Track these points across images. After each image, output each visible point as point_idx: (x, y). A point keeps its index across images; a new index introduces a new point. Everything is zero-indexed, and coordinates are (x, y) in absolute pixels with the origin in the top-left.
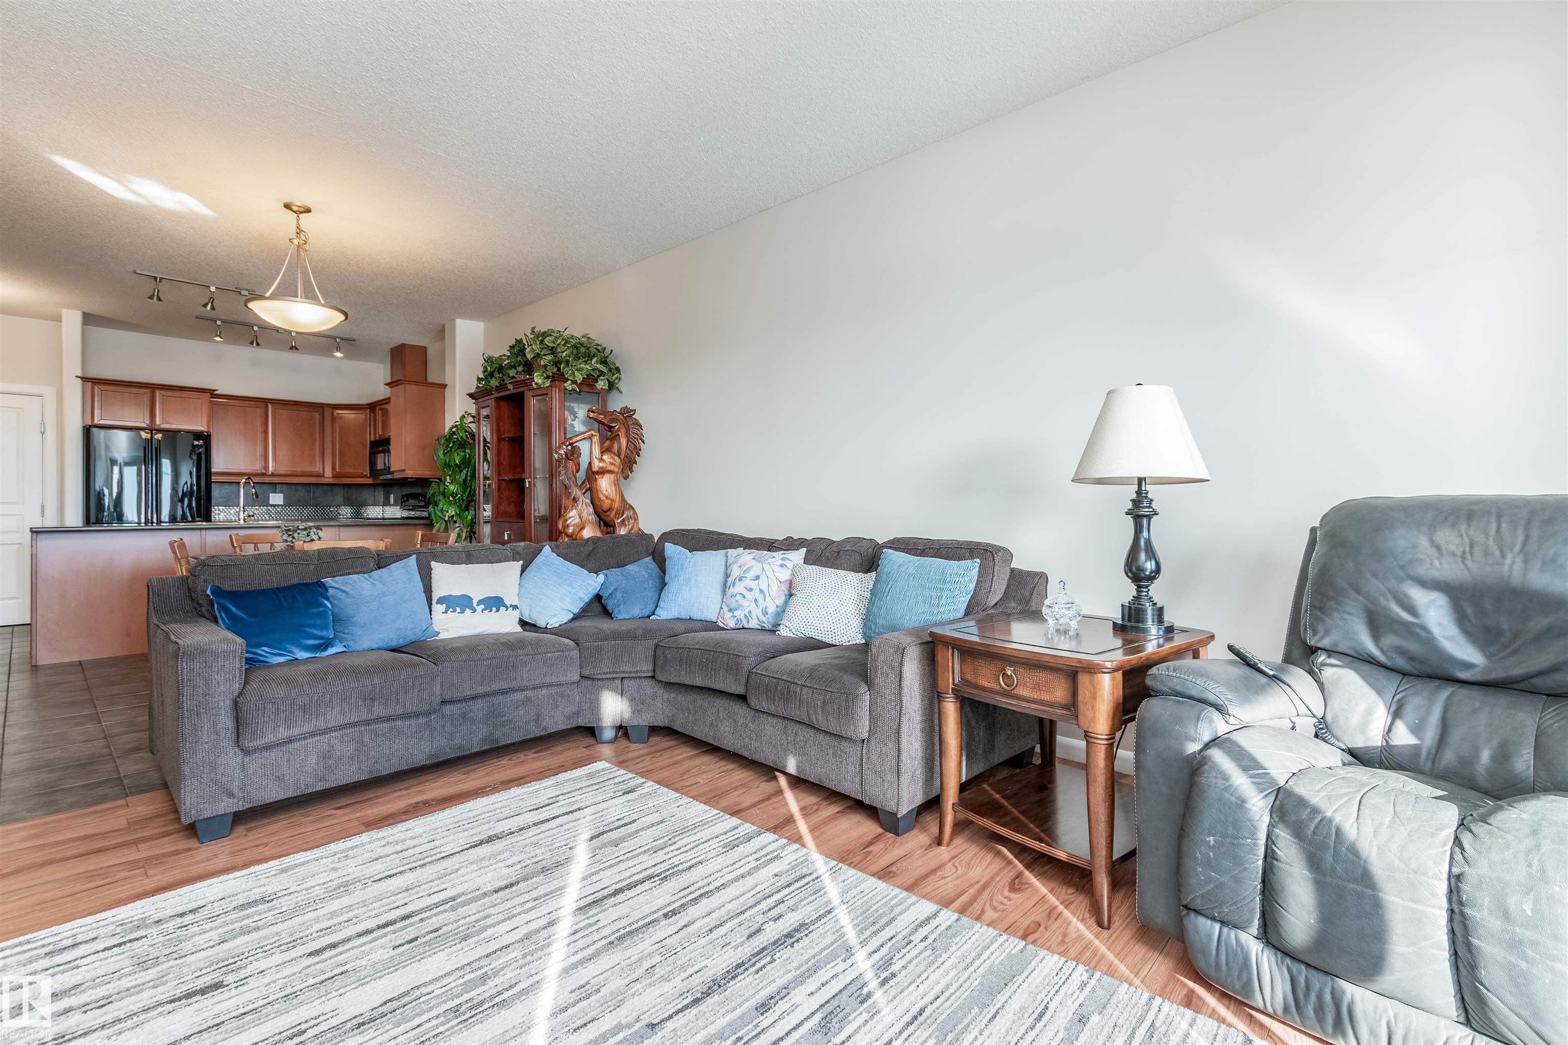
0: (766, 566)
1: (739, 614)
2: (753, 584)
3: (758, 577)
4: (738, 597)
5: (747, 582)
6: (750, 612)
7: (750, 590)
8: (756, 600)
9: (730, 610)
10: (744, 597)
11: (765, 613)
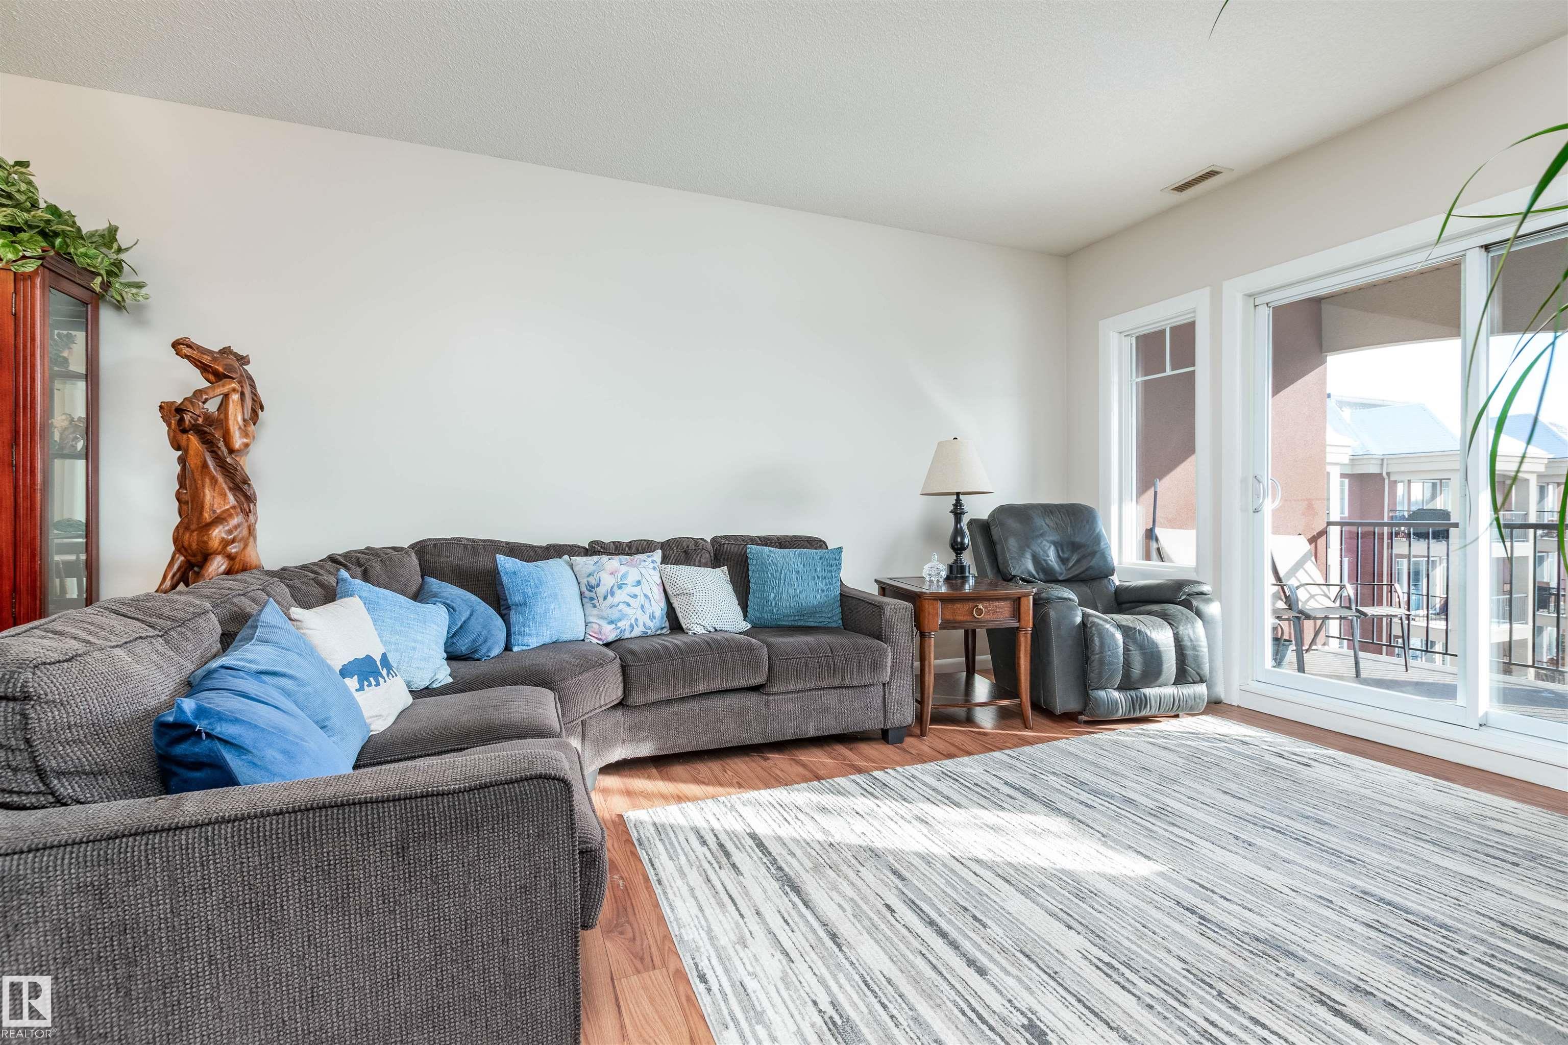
0: (643, 571)
1: (624, 624)
2: (637, 590)
3: (639, 583)
4: (621, 606)
5: (629, 589)
6: (636, 620)
7: (635, 596)
8: (642, 607)
9: (611, 622)
10: (629, 605)
11: (652, 618)
